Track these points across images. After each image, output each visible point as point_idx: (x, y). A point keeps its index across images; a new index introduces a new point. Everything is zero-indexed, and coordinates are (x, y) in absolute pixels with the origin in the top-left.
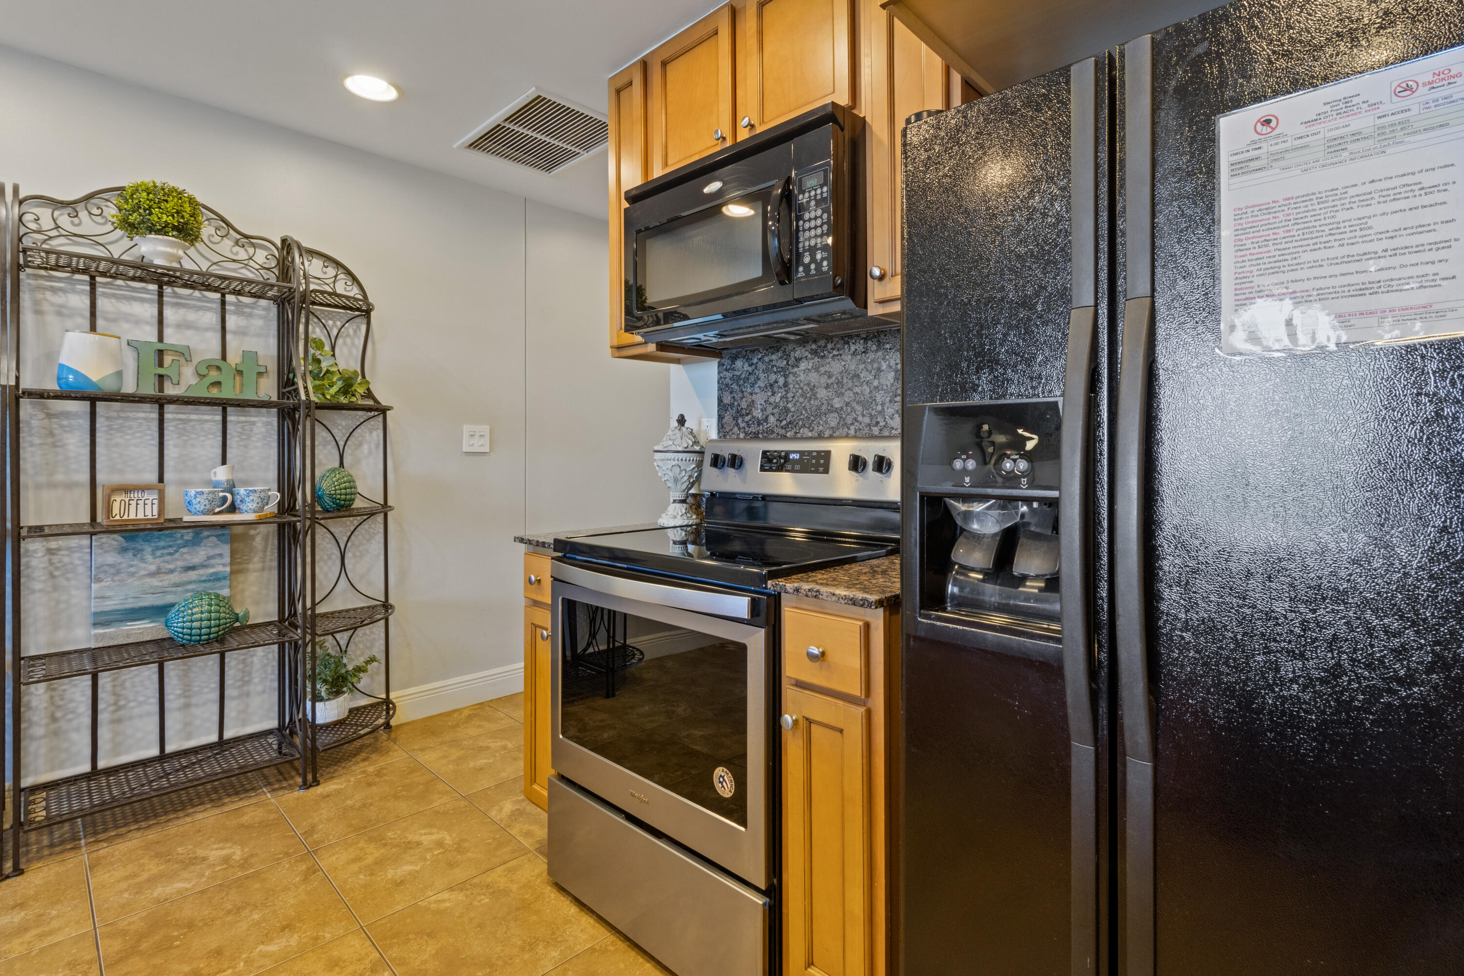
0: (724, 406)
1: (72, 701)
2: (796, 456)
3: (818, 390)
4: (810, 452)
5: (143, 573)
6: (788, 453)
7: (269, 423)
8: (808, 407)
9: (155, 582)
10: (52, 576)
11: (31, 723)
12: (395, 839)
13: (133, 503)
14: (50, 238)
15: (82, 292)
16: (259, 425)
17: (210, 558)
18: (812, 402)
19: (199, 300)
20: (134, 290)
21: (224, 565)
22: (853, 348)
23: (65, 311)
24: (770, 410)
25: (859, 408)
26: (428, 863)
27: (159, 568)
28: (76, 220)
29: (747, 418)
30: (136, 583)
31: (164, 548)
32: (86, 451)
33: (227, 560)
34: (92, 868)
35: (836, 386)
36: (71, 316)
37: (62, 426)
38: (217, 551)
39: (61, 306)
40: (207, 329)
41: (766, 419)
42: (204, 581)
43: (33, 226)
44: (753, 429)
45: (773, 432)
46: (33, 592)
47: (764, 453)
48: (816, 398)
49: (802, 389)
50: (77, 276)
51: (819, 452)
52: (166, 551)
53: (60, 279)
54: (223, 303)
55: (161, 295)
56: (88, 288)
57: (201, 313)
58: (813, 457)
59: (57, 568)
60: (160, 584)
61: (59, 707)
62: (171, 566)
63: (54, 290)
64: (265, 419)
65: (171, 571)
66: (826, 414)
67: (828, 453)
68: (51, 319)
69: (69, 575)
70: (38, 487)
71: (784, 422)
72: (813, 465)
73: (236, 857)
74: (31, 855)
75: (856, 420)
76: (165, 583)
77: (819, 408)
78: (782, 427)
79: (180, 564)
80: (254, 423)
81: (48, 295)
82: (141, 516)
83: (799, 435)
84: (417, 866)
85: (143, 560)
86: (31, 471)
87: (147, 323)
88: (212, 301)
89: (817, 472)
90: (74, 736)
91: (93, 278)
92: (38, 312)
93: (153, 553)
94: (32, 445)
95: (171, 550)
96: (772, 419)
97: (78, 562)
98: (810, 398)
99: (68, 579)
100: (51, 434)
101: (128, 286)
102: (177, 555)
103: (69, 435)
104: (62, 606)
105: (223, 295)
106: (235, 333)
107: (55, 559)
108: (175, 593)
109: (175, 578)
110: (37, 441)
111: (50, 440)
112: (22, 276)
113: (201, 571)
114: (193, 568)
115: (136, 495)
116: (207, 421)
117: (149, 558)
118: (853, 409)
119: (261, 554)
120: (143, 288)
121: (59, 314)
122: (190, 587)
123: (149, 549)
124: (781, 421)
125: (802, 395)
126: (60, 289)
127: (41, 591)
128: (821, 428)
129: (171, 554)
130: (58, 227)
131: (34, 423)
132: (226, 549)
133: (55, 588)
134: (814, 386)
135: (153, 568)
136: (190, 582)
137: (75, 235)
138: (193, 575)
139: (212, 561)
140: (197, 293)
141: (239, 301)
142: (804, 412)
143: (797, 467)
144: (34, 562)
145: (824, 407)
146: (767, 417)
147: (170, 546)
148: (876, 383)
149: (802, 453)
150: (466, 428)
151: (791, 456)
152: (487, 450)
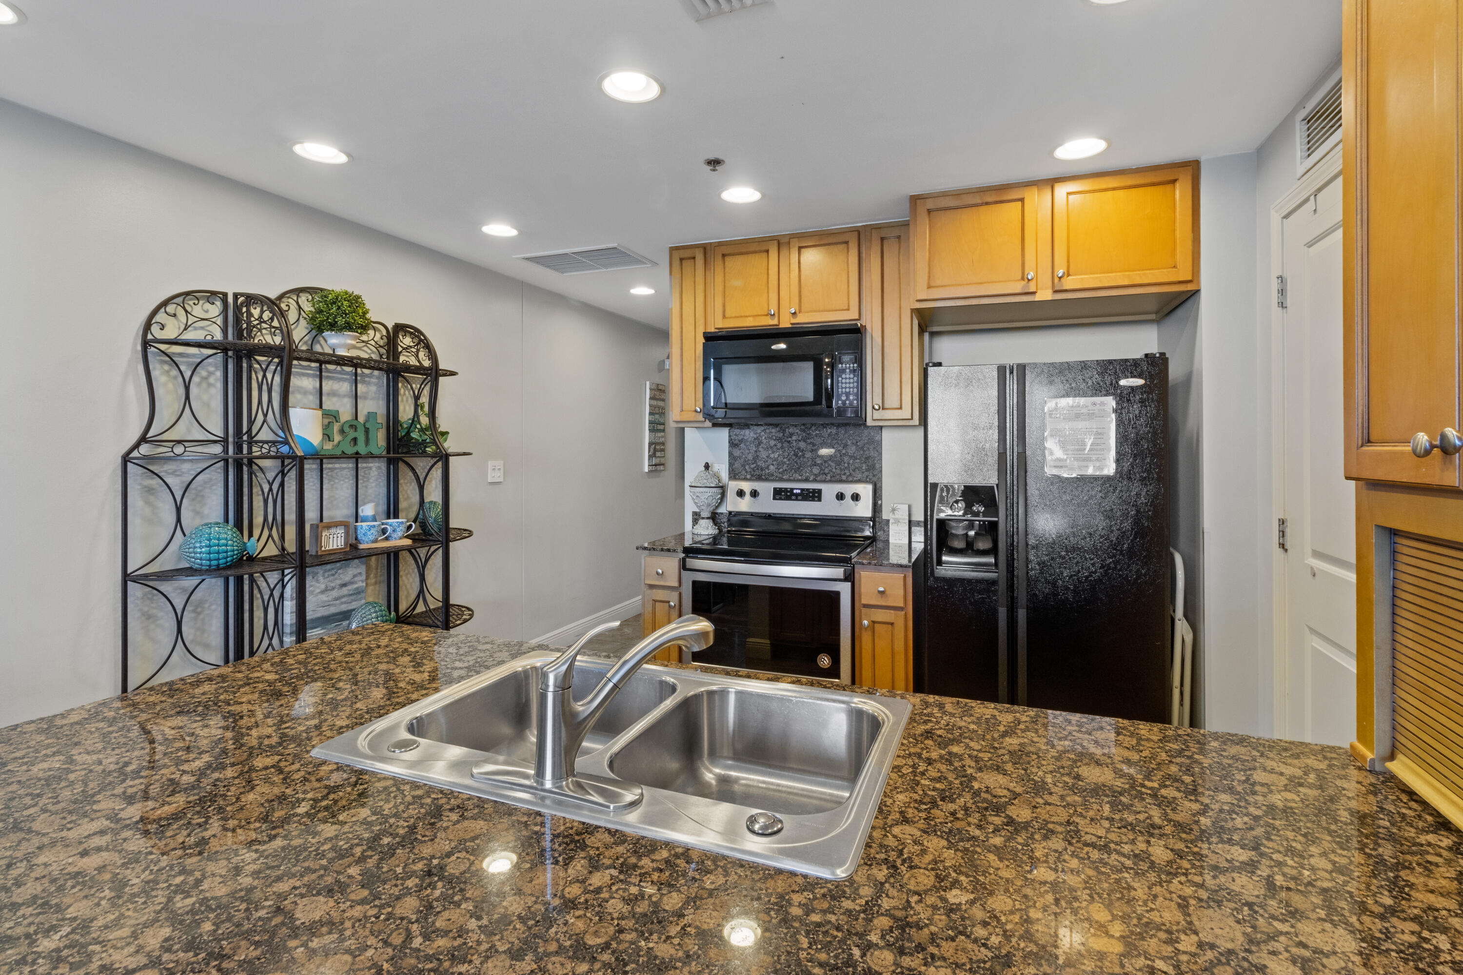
0: (734, 457)
2: (799, 491)
3: (806, 452)
4: (808, 490)
5: (318, 591)
6: (792, 489)
7: (379, 468)
8: (798, 461)
9: (324, 597)
13: (331, 536)
16: (374, 469)
17: (355, 576)
18: (801, 459)
19: (340, 373)
20: (304, 367)
21: (362, 581)
22: (829, 431)
24: (770, 461)
25: (833, 464)
27: (327, 587)
29: (752, 466)
30: (314, 599)
31: (329, 570)
33: (364, 577)
38: (359, 571)
40: (345, 396)
41: (768, 468)
42: (351, 595)
44: (757, 473)
45: (773, 475)
47: (775, 489)
48: (805, 457)
51: (814, 490)
52: (330, 573)
54: (356, 374)
55: (321, 371)
57: (341, 383)
58: (810, 492)
60: (326, 599)
62: (333, 585)
64: (377, 464)
65: (333, 588)
66: (811, 467)
67: (819, 492)
71: (781, 470)
72: (810, 497)
75: (831, 471)
76: (330, 598)
77: (805, 463)
78: (779, 473)
79: (338, 582)
80: (370, 468)
82: (335, 547)
83: (795, 478)
85: (317, 581)
87: (311, 393)
88: (347, 373)
89: (813, 500)
93: (323, 576)
95: (333, 572)
96: (772, 467)
101: (300, 365)
102: (336, 576)
105: (357, 370)
106: (364, 398)
108: (335, 605)
109: (335, 593)
113: (349, 587)
114: (344, 585)
115: (333, 530)
116: (345, 468)
117: (321, 578)
118: (829, 465)
119: (374, 571)
120: (309, 366)
122: (344, 600)
123: (321, 572)
124: (779, 469)
125: (794, 455)
128: (808, 474)
129: (333, 575)
132: (363, 569)
134: (803, 450)
135: (323, 587)
136: (343, 596)
138: (345, 591)
139: (356, 579)
140: (339, 368)
141: (366, 373)
142: (795, 464)
143: (800, 498)
145: (810, 463)
146: (768, 466)
147: (333, 569)
148: (844, 452)
149: (802, 490)
150: (490, 464)
151: (795, 491)
152: (501, 480)
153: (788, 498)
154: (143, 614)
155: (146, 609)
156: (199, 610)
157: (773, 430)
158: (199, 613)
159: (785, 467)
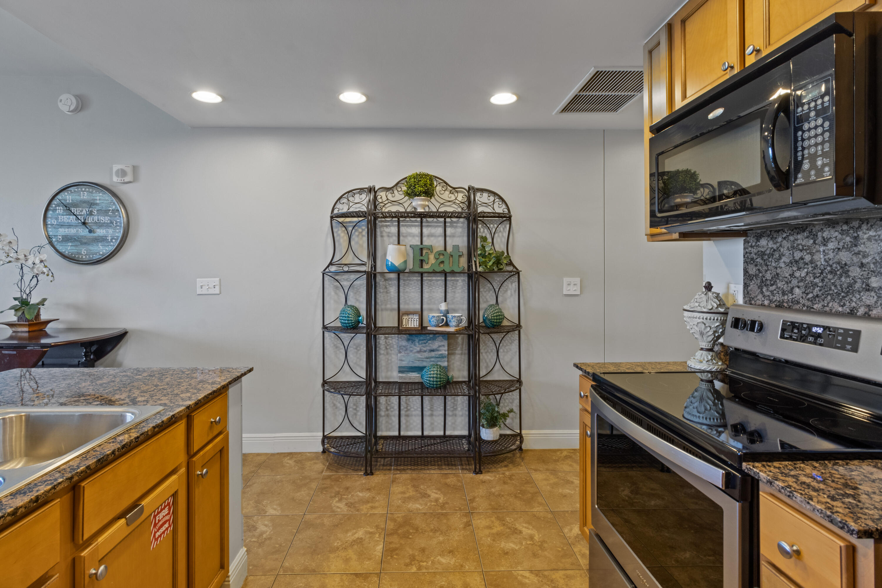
0: (750, 276)
1: (393, 403)
2: (820, 330)
3: (851, 269)
4: (836, 329)
5: (415, 351)
6: (810, 326)
7: (464, 280)
8: (838, 283)
9: (419, 355)
10: (387, 349)
11: (380, 410)
12: (509, 523)
13: (410, 320)
14: (385, 204)
15: (395, 226)
16: (460, 281)
17: (440, 346)
18: (843, 279)
19: (436, 222)
20: (413, 222)
21: (445, 351)
23: (390, 235)
24: (795, 282)
26: (523, 547)
27: (421, 350)
28: (393, 195)
29: (771, 288)
30: (413, 355)
31: (422, 340)
32: (397, 295)
33: (446, 348)
34: (393, 481)
35: (872, 266)
36: (392, 237)
37: (389, 284)
38: (442, 343)
39: (389, 233)
40: (439, 236)
41: (791, 291)
42: (437, 357)
43: (380, 200)
44: (778, 297)
45: (798, 303)
46: (381, 354)
47: (784, 323)
48: (849, 276)
49: (831, 266)
50: (394, 219)
51: (846, 330)
52: (423, 342)
53: (388, 221)
54: (445, 222)
55: (422, 222)
56: (397, 223)
57: (436, 229)
58: (840, 334)
59: (388, 345)
60: (421, 357)
61: (389, 405)
62: (425, 349)
63: (387, 226)
64: (462, 278)
65: (425, 351)
66: (860, 292)
67: (857, 334)
68: (386, 238)
69: (392, 349)
70: (382, 310)
71: (810, 295)
72: (838, 342)
73: (441, 501)
74: (377, 467)
76: (423, 357)
77: (850, 285)
78: (808, 300)
79: (428, 348)
80: (458, 281)
81: (385, 229)
82: (413, 326)
83: (827, 309)
84: (517, 546)
85: (415, 345)
86: (380, 304)
87: (417, 236)
88: (440, 222)
89: (843, 348)
90: (393, 418)
91: (399, 219)
92: (382, 236)
93: (418, 343)
94: (380, 293)
95: (425, 341)
96: (797, 291)
97: (394, 343)
98: (841, 276)
99: (391, 350)
100: (386, 288)
101: (411, 220)
102: (427, 344)
103: (391, 288)
104: (389, 361)
105: (445, 219)
106: (450, 236)
107: (387, 341)
108: (426, 361)
109: (426, 354)
110: (382, 291)
111: (385, 290)
112: (377, 222)
113: (436, 353)
114: (433, 351)
115: (411, 316)
116: (439, 280)
117: (417, 344)
119: (460, 346)
120: (416, 220)
121: (388, 236)
122: (432, 359)
123: (417, 340)
124: (807, 294)
125: (831, 272)
126: (389, 226)
127: (383, 354)
128: (853, 304)
129: (425, 343)
130: (388, 199)
131: (381, 283)
132: (445, 343)
133: (387, 354)
134: (846, 264)
135: (418, 349)
136: (432, 357)
137: (393, 201)
138: (433, 354)
139: (441, 348)
140: (435, 220)
141: (452, 221)
142: (833, 288)
143: (821, 341)
144: (381, 342)
145: (857, 286)
146: (792, 288)
147: (425, 340)
149: (825, 328)
150: (566, 280)
151: (814, 330)
152: (578, 292)
153: (803, 339)
154: (335, 345)
155: (335, 343)
156: (358, 348)
157: (799, 236)
158: (358, 350)
159: (816, 291)
